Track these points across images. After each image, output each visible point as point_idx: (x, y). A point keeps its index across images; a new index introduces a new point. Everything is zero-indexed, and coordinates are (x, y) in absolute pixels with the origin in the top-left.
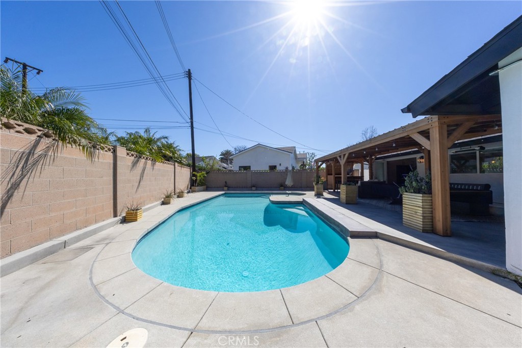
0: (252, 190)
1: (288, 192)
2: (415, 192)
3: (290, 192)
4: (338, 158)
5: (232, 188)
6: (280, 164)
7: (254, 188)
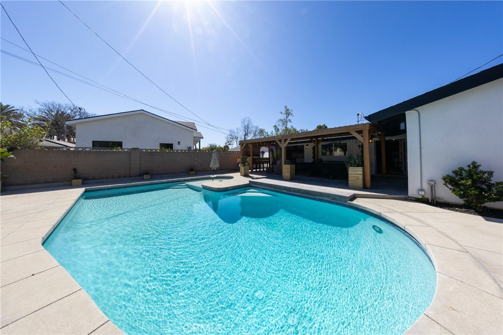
0: (143, 180)
1: (212, 176)
2: (357, 167)
3: (215, 176)
4: (278, 142)
5: (94, 179)
6: (179, 142)
7: (145, 177)
